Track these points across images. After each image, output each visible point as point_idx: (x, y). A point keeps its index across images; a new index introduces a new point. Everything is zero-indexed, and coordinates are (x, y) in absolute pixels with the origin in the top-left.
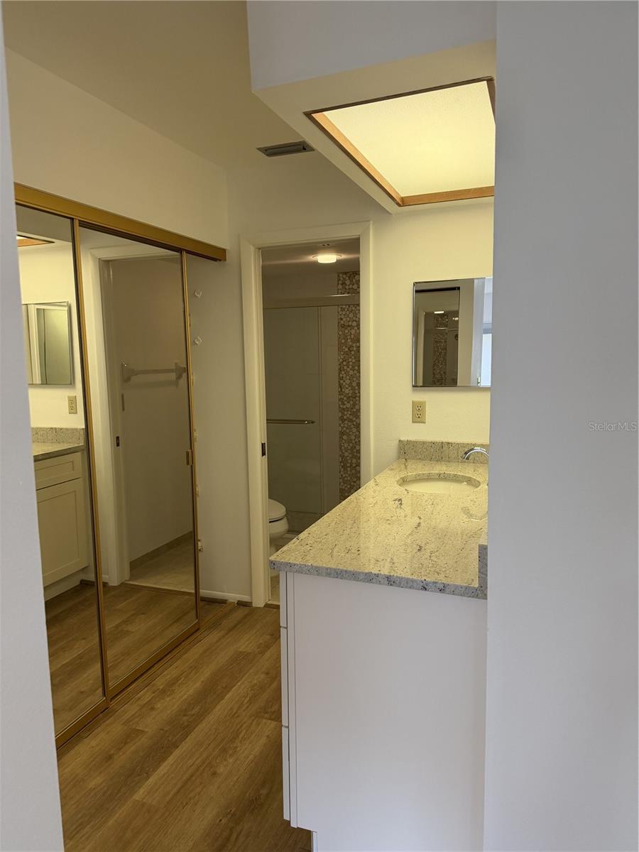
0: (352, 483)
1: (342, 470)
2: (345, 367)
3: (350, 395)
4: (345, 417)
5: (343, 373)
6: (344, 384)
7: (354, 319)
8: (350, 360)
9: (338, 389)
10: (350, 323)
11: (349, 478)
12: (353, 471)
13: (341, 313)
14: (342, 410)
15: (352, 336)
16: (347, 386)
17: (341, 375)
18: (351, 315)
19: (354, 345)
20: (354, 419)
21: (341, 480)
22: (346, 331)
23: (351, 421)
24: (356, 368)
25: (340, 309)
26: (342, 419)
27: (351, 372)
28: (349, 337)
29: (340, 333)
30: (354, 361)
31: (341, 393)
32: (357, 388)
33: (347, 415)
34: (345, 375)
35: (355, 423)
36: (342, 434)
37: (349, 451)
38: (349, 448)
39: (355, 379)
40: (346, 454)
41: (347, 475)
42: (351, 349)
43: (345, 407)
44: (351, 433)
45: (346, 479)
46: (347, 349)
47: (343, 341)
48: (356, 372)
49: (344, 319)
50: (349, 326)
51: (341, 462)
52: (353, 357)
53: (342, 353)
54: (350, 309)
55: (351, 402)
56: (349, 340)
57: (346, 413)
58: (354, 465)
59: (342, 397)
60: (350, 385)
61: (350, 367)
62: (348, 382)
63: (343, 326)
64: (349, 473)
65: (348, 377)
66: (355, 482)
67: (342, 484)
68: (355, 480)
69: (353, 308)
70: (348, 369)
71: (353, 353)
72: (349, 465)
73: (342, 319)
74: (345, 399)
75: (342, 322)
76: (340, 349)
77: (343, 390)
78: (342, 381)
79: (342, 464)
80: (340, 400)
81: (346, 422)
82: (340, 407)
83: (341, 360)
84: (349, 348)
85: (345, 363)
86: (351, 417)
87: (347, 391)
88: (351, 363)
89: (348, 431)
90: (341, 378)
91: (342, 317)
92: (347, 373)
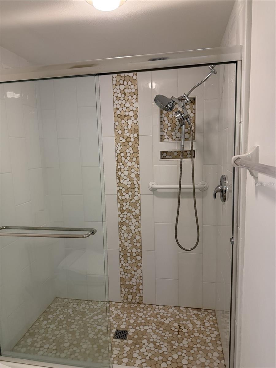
0: (133, 272)
1: (122, 259)
2: (123, 159)
3: (129, 186)
4: (124, 208)
5: (121, 164)
6: (122, 175)
7: (131, 108)
8: (128, 151)
9: (115, 181)
10: (127, 113)
11: (129, 267)
12: (134, 261)
13: (116, 102)
14: (121, 201)
15: (129, 127)
16: (125, 178)
17: (119, 167)
18: (127, 105)
19: (132, 136)
20: (133, 210)
21: (122, 270)
22: (123, 122)
23: (130, 211)
24: (134, 159)
25: (115, 98)
26: (121, 211)
27: (129, 164)
28: (126, 128)
29: (117, 123)
30: (132, 152)
31: (119, 184)
32: (135, 179)
33: (126, 206)
34: (122, 167)
35: (134, 214)
36: (121, 224)
37: (129, 241)
38: (129, 238)
39: (133, 170)
40: (126, 244)
41: (127, 265)
42: (128, 140)
43: (123, 198)
44: (130, 224)
45: (126, 268)
46: (124, 141)
47: (120, 132)
48: (134, 163)
49: (120, 109)
50: (125, 116)
51: (121, 252)
52: (131, 148)
53: (119, 144)
54: (126, 98)
55: (130, 194)
56: (126, 131)
57: (125, 204)
58: (134, 255)
59: (121, 188)
60: (129, 176)
61: (128, 158)
62: (126, 173)
63: (119, 116)
64: (129, 262)
65: (126, 169)
66: (134, 271)
67: (123, 273)
68: (135, 269)
69: (130, 97)
70: (126, 161)
71: (130, 144)
72: (128, 254)
73: (117, 109)
74: (124, 190)
75: (118, 112)
76: (117, 140)
77: (122, 181)
78: (120, 173)
79: (122, 254)
80: (118, 191)
81: (126, 213)
82: (118, 199)
83: (118, 152)
84: (126, 139)
85: (122, 155)
86: (130, 208)
87: (125, 183)
88: (129, 155)
89: (127, 221)
90: (119, 170)
91: (118, 106)
92: (125, 164)
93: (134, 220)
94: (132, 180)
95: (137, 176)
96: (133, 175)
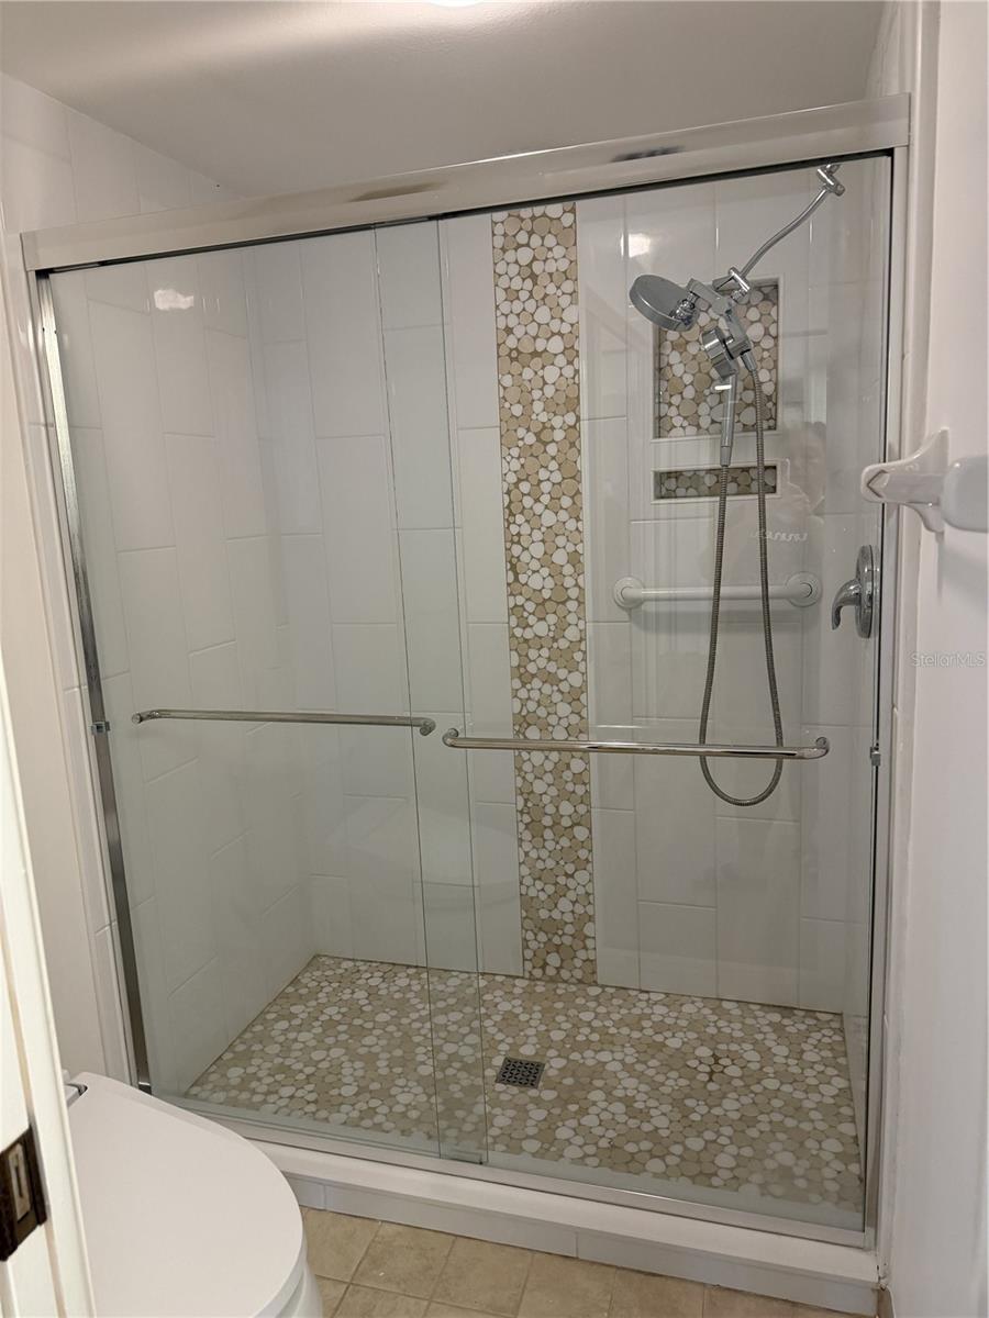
0: (562, 880)
1: (527, 836)
2: (528, 502)
3: (546, 594)
4: (532, 668)
5: (520, 519)
6: (525, 557)
7: (555, 326)
8: (543, 474)
9: (502, 575)
10: (540, 345)
11: (550, 864)
12: (565, 842)
13: (505, 307)
14: (521, 645)
15: (550, 391)
16: (535, 565)
17: (514, 529)
18: (543, 315)
19: (557, 422)
20: (562, 673)
21: (525, 870)
22: (528, 374)
23: (551, 679)
24: (566, 502)
25: (501, 295)
26: (522, 675)
27: (549, 518)
28: (537, 394)
29: (507, 381)
30: (557, 477)
31: (514, 587)
32: (568, 569)
33: (539, 660)
34: (525, 529)
35: (564, 687)
36: (523, 721)
37: (549, 778)
38: (549, 766)
39: (561, 541)
40: (539, 787)
41: (544, 854)
42: (545, 436)
43: (528, 634)
44: (553, 720)
45: (540, 865)
46: (531, 439)
47: (517, 410)
48: (563, 515)
49: (519, 332)
50: (535, 354)
51: (522, 812)
52: (553, 465)
53: (515, 452)
54: (538, 295)
55: (552, 619)
56: (538, 407)
57: (533, 654)
58: (566, 822)
59: (520, 600)
60: (547, 560)
61: (545, 499)
62: (538, 550)
63: (515, 356)
64: (550, 845)
65: (537, 535)
66: (567, 875)
67: (528, 881)
68: (570, 868)
69: (551, 289)
70: (538, 508)
71: (552, 449)
72: (547, 821)
73: (509, 330)
74: (530, 607)
75: (511, 342)
76: (507, 440)
77: (523, 579)
78: (516, 550)
79: (527, 819)
80: (512, 610)
81: (536, 683)
82: (513, 636)
83: (512, 478)
84: (537, 435)
85: (525, 487)
86: (552, 667)
87: (535, 582)
88: (546, 487)
89: (542, 712)
90: (513, 540)
91: (512, 321)
92: (533, 520)
93: (564, 709)
94: (557, 573)
95: (575, 559)
96: (560, 557)
